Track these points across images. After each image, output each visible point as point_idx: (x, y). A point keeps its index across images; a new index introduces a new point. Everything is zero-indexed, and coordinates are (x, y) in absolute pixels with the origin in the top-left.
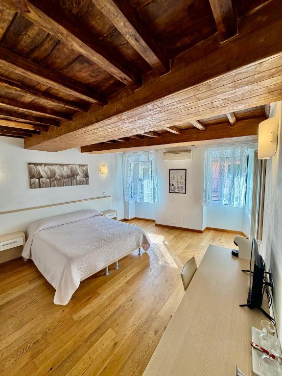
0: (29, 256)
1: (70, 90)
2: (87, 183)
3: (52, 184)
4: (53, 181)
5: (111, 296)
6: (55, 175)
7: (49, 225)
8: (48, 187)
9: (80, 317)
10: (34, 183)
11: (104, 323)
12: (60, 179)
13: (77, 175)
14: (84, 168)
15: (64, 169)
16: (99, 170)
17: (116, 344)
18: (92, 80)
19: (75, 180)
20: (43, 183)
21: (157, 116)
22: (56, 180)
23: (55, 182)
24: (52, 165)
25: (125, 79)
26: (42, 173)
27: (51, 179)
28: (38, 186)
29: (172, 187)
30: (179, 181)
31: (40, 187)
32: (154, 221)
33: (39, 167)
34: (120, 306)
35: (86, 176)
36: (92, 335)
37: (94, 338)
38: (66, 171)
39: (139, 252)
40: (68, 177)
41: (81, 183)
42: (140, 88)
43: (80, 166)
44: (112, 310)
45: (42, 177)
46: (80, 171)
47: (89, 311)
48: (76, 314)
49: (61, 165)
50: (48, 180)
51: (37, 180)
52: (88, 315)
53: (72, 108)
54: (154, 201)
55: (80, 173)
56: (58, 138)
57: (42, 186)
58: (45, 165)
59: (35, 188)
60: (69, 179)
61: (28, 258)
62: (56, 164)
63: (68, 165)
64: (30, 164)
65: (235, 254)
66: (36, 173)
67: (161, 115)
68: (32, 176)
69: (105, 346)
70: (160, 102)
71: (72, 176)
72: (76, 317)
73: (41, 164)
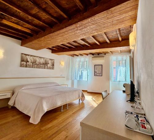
0: (13, 104)
1: (57, 8)
2: (53, 68)
3: (34, 66)
4: (34, 65)
5: (64, 119)
6: (36, 62)
7: (29, 87)
8: (31, 68)
9: (45, 128)
10: (23, 64)
11: (60, 130)
12: (38, 64)
13: (48, 64)
14: (52, 61)
15: (41, 60)
16: (60, 63)
17: (67, 137)
18: (67, 6)
19: (47, 66)
20: (28, 65)
21: (92, 27)
22: (36, 64)
23: (36, 65)
24: (35, 56)
25: (81, 6)
26: (29, 60)
27: (33, 64)
28: (25, 66)
29: (96, 73)
30: (99, 70)
31: (26, 67)
32: (87, 91)
33: (28, 57)
34: (69, 122)
35: (53, 65)
36: (53, 135)
37: (54, 136)
38: (42, 61)
39: (79, 102)
40: (43, 64)
41: (50, 68)
42: (86, 13)
43: (50, 59)
44: (65, 124)
45: (28, 62)
46: (50, 62)
47: (51, 125)
48: (43, 127)
49: (40, 57)
50: (32, 64)
51: (25, 63)
52: (51, 127)
53: (54, 20)
54: (88, 80)
55: (50, 63)
56: (43, 38)
57: (27, 67)
58: (31, 56)
59: (23, 67)
60: (44, 65)
61: (12, 105)
62: (37, 57)
63: (44, 58)
64: (22, 54)
65: (124, 92)
66: (25, 59)
67: (94, 26)
68: (22, 60)
69: (60, 138)
70: (94, 17)
71: (46, 64)
72: (43, 129)
73: (29, 55)
